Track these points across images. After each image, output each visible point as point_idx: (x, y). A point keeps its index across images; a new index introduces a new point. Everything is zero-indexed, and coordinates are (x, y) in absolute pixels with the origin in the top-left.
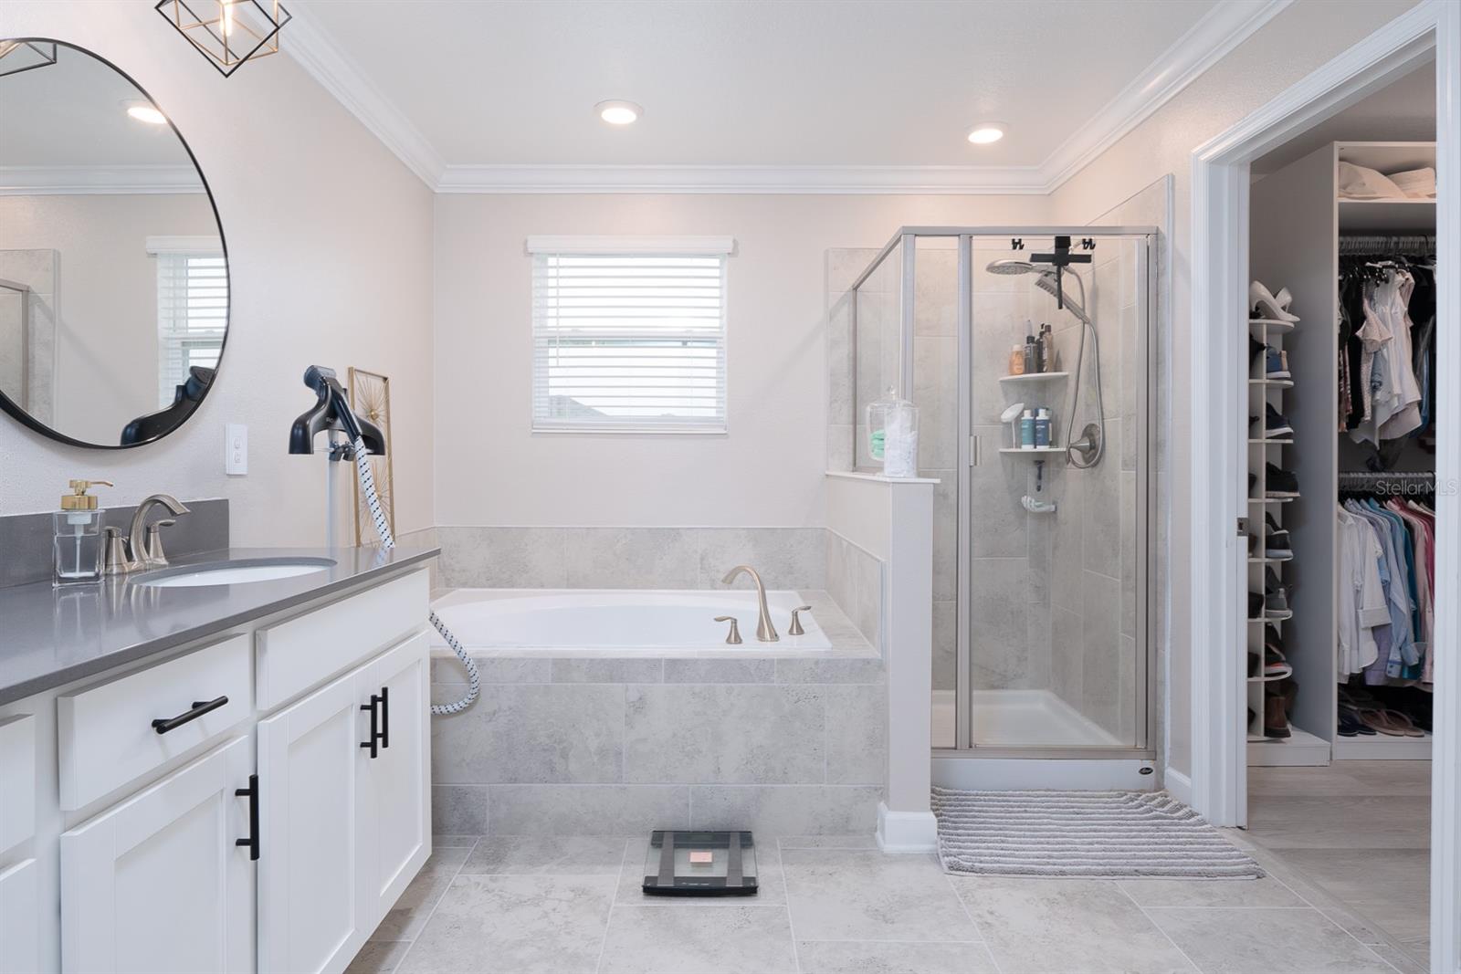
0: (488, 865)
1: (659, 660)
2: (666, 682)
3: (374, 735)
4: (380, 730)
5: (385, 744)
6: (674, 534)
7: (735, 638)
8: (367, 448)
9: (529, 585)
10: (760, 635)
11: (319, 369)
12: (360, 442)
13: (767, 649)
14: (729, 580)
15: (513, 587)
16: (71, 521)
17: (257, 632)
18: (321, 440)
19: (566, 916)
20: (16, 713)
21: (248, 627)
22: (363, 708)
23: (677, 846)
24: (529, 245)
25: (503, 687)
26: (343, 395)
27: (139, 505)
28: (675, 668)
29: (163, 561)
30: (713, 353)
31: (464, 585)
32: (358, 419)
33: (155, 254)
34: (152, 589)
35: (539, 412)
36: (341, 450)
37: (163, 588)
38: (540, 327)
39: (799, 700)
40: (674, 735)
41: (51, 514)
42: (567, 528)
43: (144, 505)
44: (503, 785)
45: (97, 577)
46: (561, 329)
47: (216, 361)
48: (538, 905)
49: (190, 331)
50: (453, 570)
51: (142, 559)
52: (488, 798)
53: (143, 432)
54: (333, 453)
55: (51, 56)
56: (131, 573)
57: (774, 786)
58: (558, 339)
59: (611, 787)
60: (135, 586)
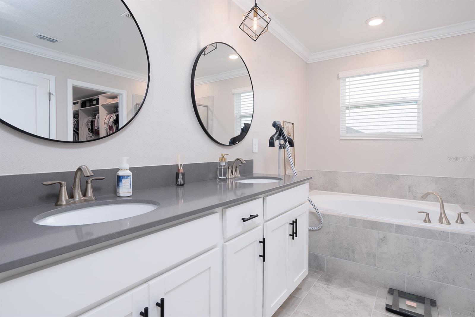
0: (326, 282)
1: (393, 225)
2: (395, 233)
3: (293, 233)
4: (295, 232)
5: (296, 236)
6: (397, 177)
7: (428, 220)
8: (289, 145)
9: (338, 191)
10: (441, 220)
11: (276, 122)
12: (287, 143)
13: (444, 227)
14: (425, 197)
15: (332, 191)
16: (221, 164)
17: (264, 197)
18: (277, 143)
19: (355, 308)
20: (215, 211)
21: (262, 196)
22: (290, 224)
23: (400, 296)
24: (339, 75)
25: (331, 224)
26: (283, 129)
27: (234, 160)
28: (400, 228)
29: (239, 176)
30: (416, 106)
31: (316, 189)
32: (287, 137)
33: (234, 94)
34: (237, 183)
35: (342, 132)
36: (282, 146)
37: (239, 183)
38: (343, 103)
39: (462, 251)
40: (399, 254)
41: (217, 162)
42: (352, 173)
43: (235, 161)
44: (331, 257)
45: (226, 179)
46: (351, 103)
47: (251, 121)
48: (344, 301)
49: (242, 114)
50: (312, 184)
51: (235, 175)
52: (325, 260)
53: (234, 141)
54: (280, 146)
55: (216, 47)
56: (233, 178)
57: (447, 284)
58: (350, 107)
59: (371, 267)
60: (234, 182)
